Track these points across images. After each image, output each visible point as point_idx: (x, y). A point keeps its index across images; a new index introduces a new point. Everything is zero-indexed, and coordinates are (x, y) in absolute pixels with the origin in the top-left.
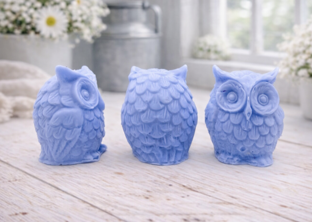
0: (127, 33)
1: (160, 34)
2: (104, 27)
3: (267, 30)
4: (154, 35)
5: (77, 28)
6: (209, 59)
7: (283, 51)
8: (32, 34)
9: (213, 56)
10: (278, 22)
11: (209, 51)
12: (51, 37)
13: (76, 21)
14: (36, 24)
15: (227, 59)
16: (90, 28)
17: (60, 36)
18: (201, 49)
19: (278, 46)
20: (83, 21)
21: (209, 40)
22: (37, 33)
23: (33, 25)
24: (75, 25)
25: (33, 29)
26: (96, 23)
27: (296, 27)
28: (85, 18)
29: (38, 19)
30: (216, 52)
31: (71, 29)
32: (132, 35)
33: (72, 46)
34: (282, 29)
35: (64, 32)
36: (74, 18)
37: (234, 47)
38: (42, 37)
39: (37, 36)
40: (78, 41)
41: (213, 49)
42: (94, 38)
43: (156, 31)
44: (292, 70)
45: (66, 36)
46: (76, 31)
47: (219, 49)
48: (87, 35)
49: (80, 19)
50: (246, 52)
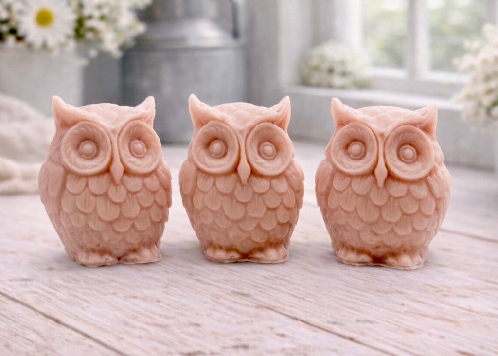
0: (183, 39)
1: (243, 40)
2: (141, 28)
3: (436, 33)
4: (231, 42)
5: (92, 30)
6: (330, 86)
7: (465, 72)
8: (11, 40)
9: (337, 80)
10: (456, 19)
11: (331, 71)
12: (45, 46)
13: (90, 17)
14: (18, 23)
15: (363, 85)
16: (116, 30)
17: (62, 45)
18: (317, 69)
19: (456, 61)
20: (103, 18)
21: (331, 52)
22: (19, 39)
23: (13, 24)
24: (89, 24)
25: (13, 31)
26: (127, 20)
27: (488, 28)
28: (106, 11)
29: (21, 12)
30: (344, 74)
31: (82, 31)
32: (192, 42)
33: (82, 62)
34: (462, 31)
35: (68, 37)
36: (87, 12)
37: (376, 64)
38: (30, 46)
39: (21, 45)
40: (93, 53)
41: (338, 68)
42: (122, 48)
43: (235, 34)
44: (480, 105)
45: (72, 45)
46: (89, 35)
47: (349, 67)
48: (111, 43)
49: (97, 14)
50: (398, 74)
